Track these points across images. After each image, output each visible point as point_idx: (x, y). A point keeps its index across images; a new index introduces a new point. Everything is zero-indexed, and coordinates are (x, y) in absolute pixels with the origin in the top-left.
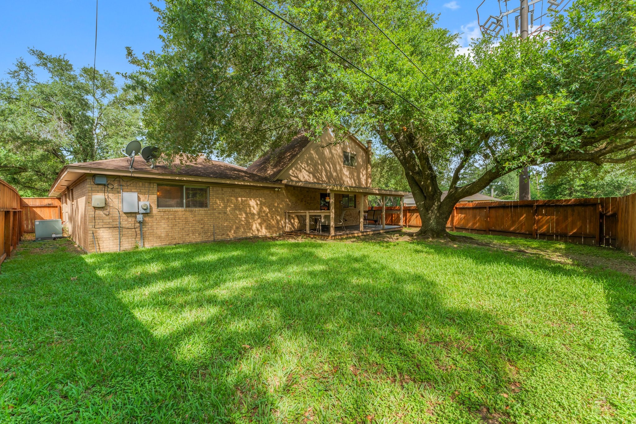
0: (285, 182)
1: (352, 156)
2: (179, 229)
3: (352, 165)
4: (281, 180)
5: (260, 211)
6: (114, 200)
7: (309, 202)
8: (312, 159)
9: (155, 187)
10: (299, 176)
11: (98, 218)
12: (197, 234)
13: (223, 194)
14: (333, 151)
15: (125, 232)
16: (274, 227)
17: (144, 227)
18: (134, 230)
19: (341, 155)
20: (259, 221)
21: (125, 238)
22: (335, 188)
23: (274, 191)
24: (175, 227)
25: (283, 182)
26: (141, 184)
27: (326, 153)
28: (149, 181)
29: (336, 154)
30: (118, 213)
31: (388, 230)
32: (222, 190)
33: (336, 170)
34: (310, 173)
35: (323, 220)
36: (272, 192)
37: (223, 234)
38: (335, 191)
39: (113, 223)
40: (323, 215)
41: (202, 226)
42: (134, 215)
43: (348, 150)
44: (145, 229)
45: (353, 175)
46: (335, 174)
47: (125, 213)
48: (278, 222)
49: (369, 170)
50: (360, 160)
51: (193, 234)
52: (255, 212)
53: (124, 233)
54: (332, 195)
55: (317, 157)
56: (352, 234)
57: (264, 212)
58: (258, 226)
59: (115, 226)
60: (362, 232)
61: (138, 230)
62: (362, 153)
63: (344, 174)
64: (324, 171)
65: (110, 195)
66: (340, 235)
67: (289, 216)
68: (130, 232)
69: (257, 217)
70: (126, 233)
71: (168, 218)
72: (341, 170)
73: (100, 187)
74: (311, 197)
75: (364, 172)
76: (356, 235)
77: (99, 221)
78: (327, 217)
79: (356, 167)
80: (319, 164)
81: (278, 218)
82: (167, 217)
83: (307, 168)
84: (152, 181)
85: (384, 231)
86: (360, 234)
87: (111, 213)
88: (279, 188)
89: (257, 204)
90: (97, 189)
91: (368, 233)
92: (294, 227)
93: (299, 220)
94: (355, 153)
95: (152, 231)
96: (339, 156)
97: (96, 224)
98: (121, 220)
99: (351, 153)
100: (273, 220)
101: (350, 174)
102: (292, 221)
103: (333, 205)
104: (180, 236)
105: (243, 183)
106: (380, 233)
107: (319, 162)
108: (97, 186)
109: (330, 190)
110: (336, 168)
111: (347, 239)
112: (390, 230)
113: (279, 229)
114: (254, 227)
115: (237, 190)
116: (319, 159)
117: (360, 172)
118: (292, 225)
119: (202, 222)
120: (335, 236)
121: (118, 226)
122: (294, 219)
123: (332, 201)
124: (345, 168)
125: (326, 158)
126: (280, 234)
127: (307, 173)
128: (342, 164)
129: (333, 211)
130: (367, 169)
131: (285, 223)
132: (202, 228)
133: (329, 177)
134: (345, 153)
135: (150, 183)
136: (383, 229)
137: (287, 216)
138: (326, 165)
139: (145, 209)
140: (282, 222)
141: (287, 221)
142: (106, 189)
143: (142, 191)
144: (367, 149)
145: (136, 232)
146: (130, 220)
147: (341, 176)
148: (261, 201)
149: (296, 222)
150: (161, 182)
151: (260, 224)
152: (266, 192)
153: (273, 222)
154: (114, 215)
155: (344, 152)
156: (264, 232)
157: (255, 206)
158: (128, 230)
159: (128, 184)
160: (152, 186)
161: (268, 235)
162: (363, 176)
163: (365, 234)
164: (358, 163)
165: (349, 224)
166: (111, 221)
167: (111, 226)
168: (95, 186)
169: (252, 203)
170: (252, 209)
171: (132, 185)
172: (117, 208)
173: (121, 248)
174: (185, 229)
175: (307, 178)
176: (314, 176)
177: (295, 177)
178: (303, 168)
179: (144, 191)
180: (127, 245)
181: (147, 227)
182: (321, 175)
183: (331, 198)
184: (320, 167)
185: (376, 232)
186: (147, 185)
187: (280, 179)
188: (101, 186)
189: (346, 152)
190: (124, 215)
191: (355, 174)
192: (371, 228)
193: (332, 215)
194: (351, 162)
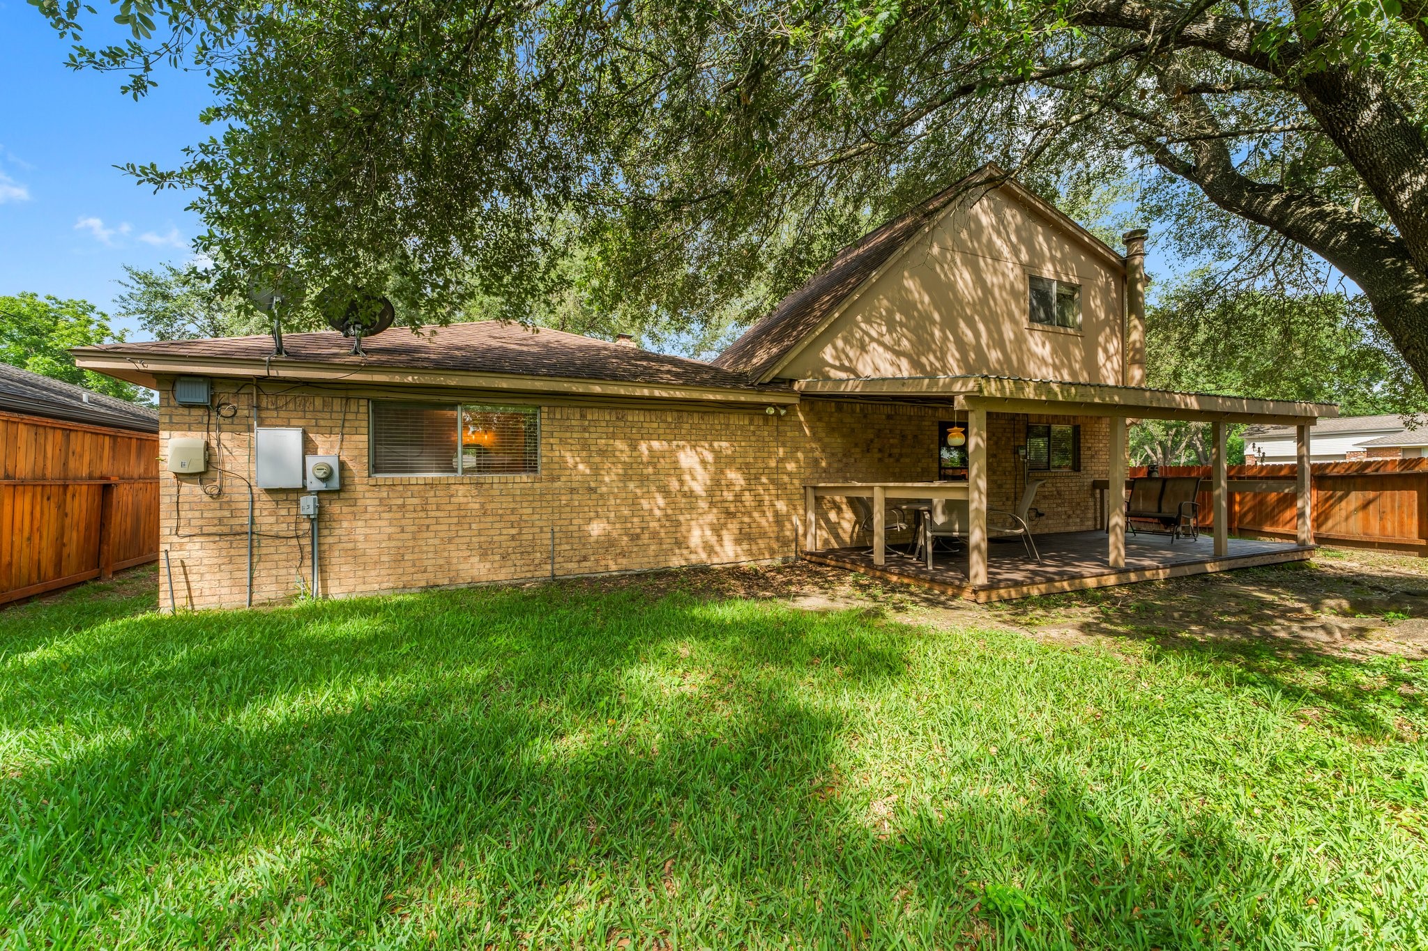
0: (800, 385)
1: (1065, 291)
2: (437, 542)
3: (1064, 323)
4: (792, 381)
5: (716, 485)
6: (236, 452)
7: (896, 451)
8: (907, 307)
9: (363, 409)
10: (860, 367)
11: (186, 507)
12: (497, 558)
13: (585, 430)
14: (989, 278)
15: (267, 547)
16: (763, 535)
17: (326, 532)
18: (294, 542)
19: (1020, 286)
20: (711, 517)
21: (268, 565)
22: (992, 389)
23: (766, 417)
24: (425, 535)
25: (796, 387)
26: (318, 402)
27: (960, 284)
28: (343, 394)
29: (1002, 287)
30: (246, 490)
31: (1240, 563)
32: (583, 417)
33: (1000, 343)
34: (898, 354)
35: (940, 519)
36: (759, 421)
37: (585, 559)
38: (992, 399)
39: (233, 522)
40: (938, 500)
41: (514, 531)
42: (293, 496)
43: (1048, 271)
44: (330, 540)
45: (1068, 355)
46: (994, 355)
47: (269, 491)
48: (779, 520)
49: (1135, 336)
50: (1096, 303)
51: (484, 555)
52: (698, 488)
53: (264, 551)
54: (977, 422)
55: (927, 299)
56: (1072, 577)
57: (730, 485)
58: (708, 533)
59: (238, 529)
60: (1120, 571)
61: (306, 541)
62: (1103, 278)
63: (1033, 355)
64: (952, 347)
65: (225, 437)
66: (1016, 584)
67: (818, 500)
68: (282, 549)
69: (703, 505)
70: (272, 550)
71: (404, 505)
72: (1020, 340)
73: (195, 412)
74: (903, 437)
75: (1115, 344)
76: (1091, 583)
77: (190, 515)
78: (958, 509)
79: (1080, 328)
80: (933, 322)
81: (781, 506)
82: (400, 502)
83: (887, 339)
84: (351, 394)
85: (1226, 565)
86: (1111, 580)
87: (226, 490)
88: (784, 406)
89: (703, 462)
90: (187, 419)
91: (1148, 574)
92: (837, 537)
93: (855, 512)
94: (1075, 281)
95: (350, 546)
96: (1014, 293)
97: (182, 522)
98: (257, 513)
99: (1060, 283)
100: (763, 513)
101: (1054, 352)
102: (833, 516)
103: (983, 461)
104: (442, 562)
105: (646, 392)
106: (1204, 576)
107: (937, 317)
108: (186, 411)
109: (969, 398)
110: (1001, 334)
111: (1047, 601)
112: (1249, 563)
113: (785, 543)
114: (695, 538)
115: (634, 417)
116: (936, 304)
117: (1097, 344)
118: (833, 529)
119: (513, 518)
120: (988, 588)
121: (248, 529)
122: (839, 510)
123: (977, 441)
124: (1037, 335)
125: (959, 300)
126: (785, 560)
127: (889, 355)
128: (1024, 321)
129: (983, 484)
130: (1125, 334)
131: (805, 523)
132: (513, 538)
133: (975, 366)
134: (1036, 282)
135: (348, 399)
136: (1217, 557)
137: (811, 500)
138: (962, 324)
139: (323, 480)
140: (795, 519)
141: (811, 516)
142: (213, 421)
143: (322, 423)
144: (1125, 262)
145: (301, 548)
146: (284, 512)
147: (1020, 361)
148: (718, 455)
149: (847, 522)
150: (381, 395)
151: (717, 530)
152: (736, 420)
153: (764, 522)
154: (236, 497)
155: (1032, 278)
156: (729, 552)
157: (699, 469)
158: (277, 542)
159: (281, 402)
160: (353, 408)
161: (746, 563)
162: (1109, 358)
163: (1133, 577)
164: (1089, 313)
165: (1052, 526)
166: (227, 514)
167: (226, 530)
168: (181, 411)
169: (688, 459)
170: (687, 477)
171: (291, 406)
172: (245, 475)
173: (255, 596)
174: (457, 540)
175: (888, 371)
176: (916, 364)
177: (842, 368)
178: (872, 339)
179: (329, 423)
180: (274, 587)
181: (337, 532)
182: (942, 359)
183: (973, 430)
184: (937, 333)
185: (1188, 571)
186: (337, 405)
187: (788, 375)
188: (199, 412)
189: (1041, 279)
190: (265, 497)
191: (1077, 353)
192: (1156, 548)
193: (978, 502)
194: (1061, 312)
